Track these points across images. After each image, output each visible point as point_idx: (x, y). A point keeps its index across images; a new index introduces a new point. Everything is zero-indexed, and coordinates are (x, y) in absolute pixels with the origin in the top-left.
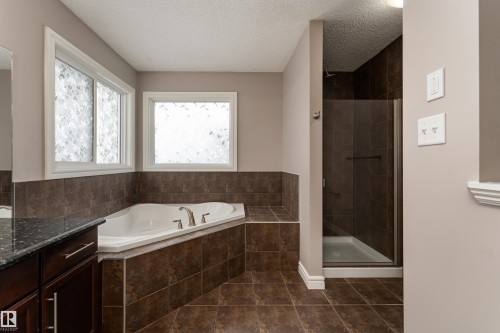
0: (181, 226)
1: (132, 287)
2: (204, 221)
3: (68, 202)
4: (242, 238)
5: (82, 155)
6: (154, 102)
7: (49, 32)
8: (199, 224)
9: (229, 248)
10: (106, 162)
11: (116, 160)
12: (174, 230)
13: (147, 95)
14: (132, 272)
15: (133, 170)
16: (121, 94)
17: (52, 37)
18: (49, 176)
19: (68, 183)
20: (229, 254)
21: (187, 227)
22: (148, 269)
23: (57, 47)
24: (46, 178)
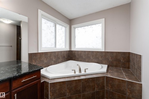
0: (75, 72)
1: (52, 94)
2: (85, 71)
3: (46, 59)
4: (103, 82)
5: (52, 45)
6: (75, 28)
7: (39, 10)
8: (83, 72)
9: (96, 86)
10: (60, 47)
11: (64, 47)
12: (72, 74)
13: (73, 26)
14: (52, 88)
15: (69, 50)
16: (65, 27)
17: (40, 12)
18: (40, 52)
19: (46, 54)
20: (96, 88)
21: (78, 73)
22: (58, 88)
23: (42, 15)
24: (39, 52)
